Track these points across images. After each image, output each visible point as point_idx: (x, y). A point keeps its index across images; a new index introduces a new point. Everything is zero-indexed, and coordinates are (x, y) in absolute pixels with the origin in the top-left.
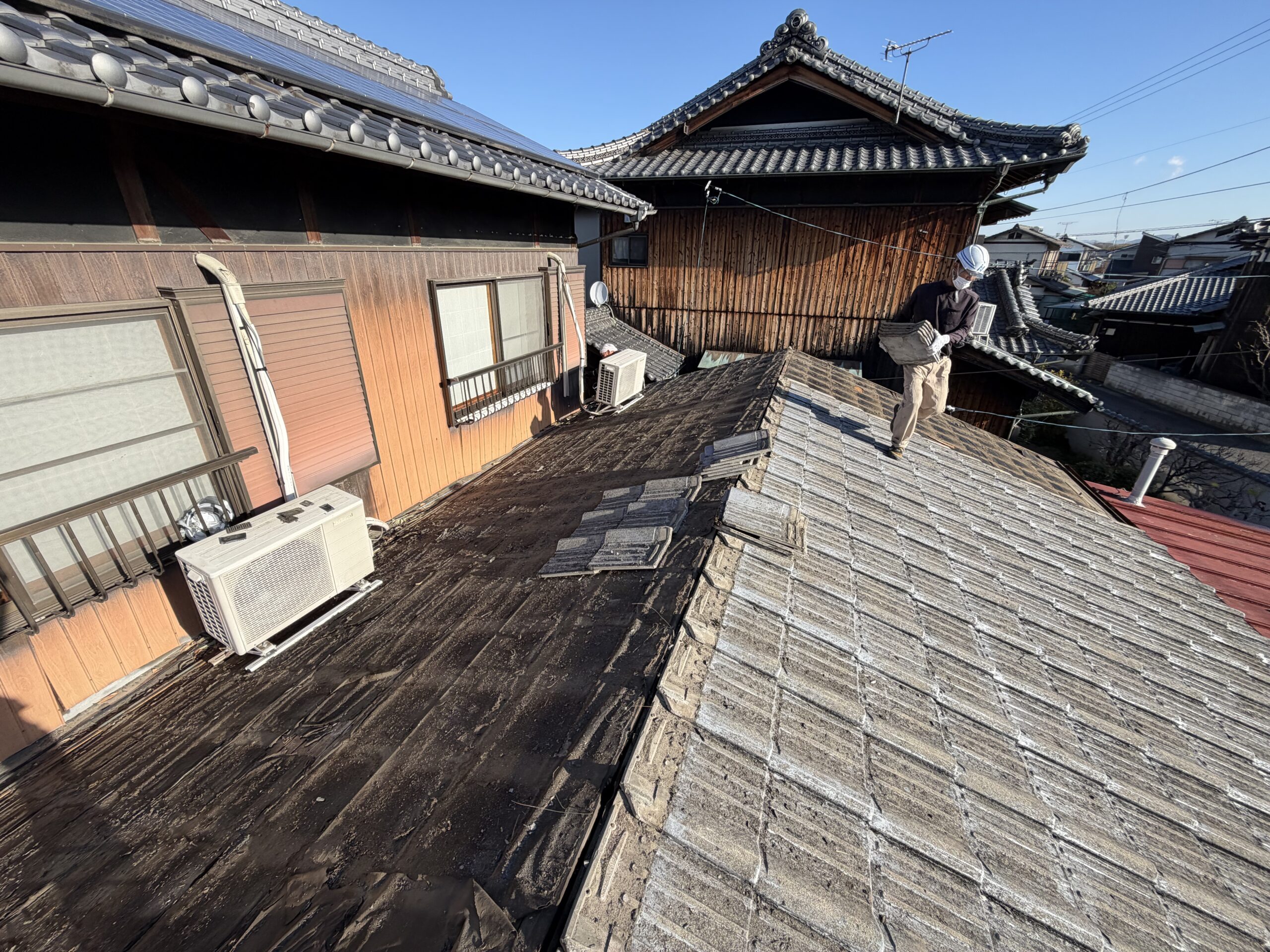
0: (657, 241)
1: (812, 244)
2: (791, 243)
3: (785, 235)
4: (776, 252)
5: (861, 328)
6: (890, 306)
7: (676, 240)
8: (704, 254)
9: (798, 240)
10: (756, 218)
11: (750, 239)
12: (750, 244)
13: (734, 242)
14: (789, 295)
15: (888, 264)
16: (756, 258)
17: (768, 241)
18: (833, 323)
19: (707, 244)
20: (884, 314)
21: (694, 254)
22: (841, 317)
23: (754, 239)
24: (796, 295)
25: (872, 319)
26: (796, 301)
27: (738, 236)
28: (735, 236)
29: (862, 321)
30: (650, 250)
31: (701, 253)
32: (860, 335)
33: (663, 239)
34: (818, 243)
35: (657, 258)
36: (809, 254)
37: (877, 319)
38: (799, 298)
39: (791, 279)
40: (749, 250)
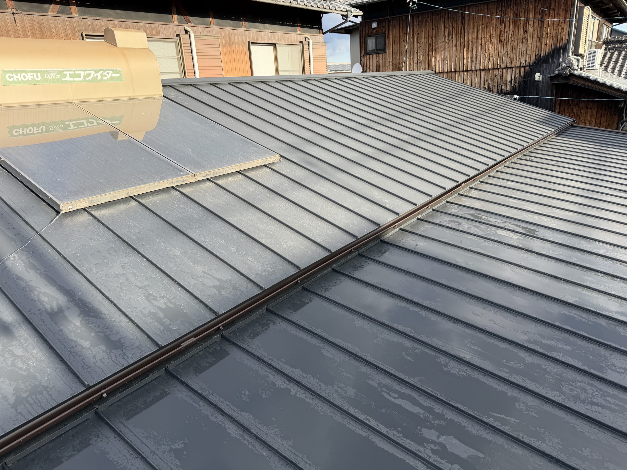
0: (391, 36)
1: (478, 26)
2: (466, 27)
3: (463, 23)
4: (458, 33)
5: (513, 73)
6: (530, 57)
7: (401, 34)
8: (417, 40)
9: (471, 24)
10: (445, 15)
11: (443, 28)
12: (443, 31)
13: (434, 31)
14: (467, 58)
15: (525, 32)
16: (447, 38)
17: (453, 27)
18: (496, 72)
19: (419, 34)
20: (527, 63)
21: (411, 41)
22: (500, 68)
23: (445, 27)
24: (472, 58)
25: (520, 67)
26: (472, 61)
27: (436, 27)
28: (434, 27)
29: (514, 69)
30: (387, 42)
31: (415, 40)
32: (513, 78)
33: (394, 35)
34: (483, 24)
35: (391, 46)
36: (478, 31)
37: (523, 66)
38: (474, 59)
39: (468, 48)
40: (443, 34)
